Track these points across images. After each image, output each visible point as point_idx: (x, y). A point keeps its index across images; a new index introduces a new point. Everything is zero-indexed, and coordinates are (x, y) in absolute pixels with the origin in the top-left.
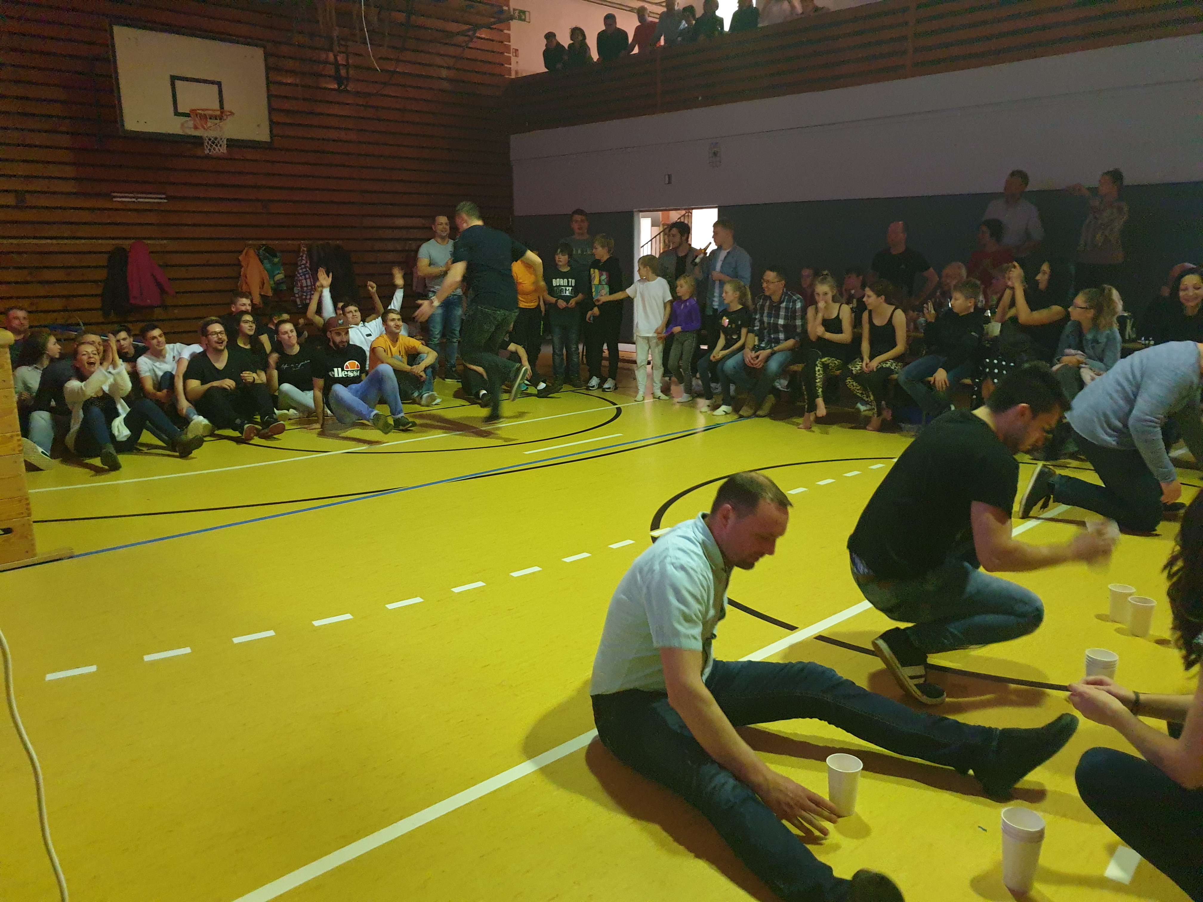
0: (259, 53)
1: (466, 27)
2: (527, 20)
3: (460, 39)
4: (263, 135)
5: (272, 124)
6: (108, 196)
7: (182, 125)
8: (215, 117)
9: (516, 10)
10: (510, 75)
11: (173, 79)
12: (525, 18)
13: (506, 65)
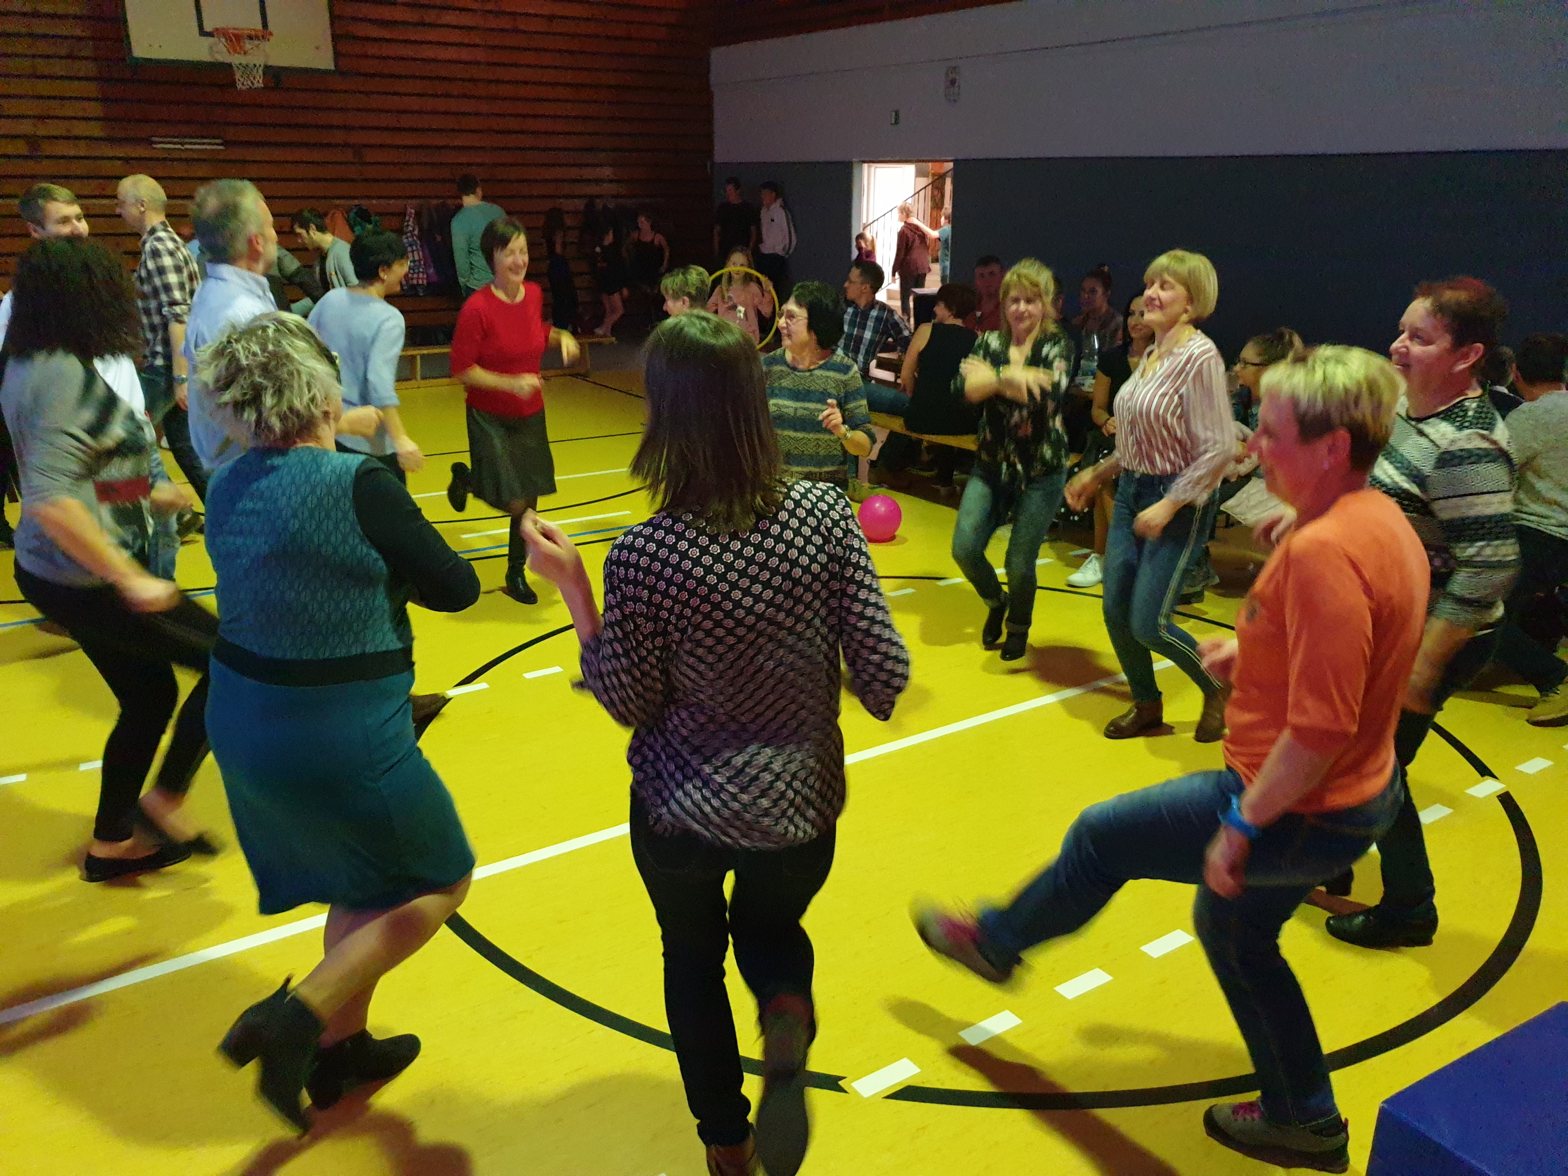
4: (324, 60)
6: (148, 142)
7: (210, 48)
8: (257, 38)
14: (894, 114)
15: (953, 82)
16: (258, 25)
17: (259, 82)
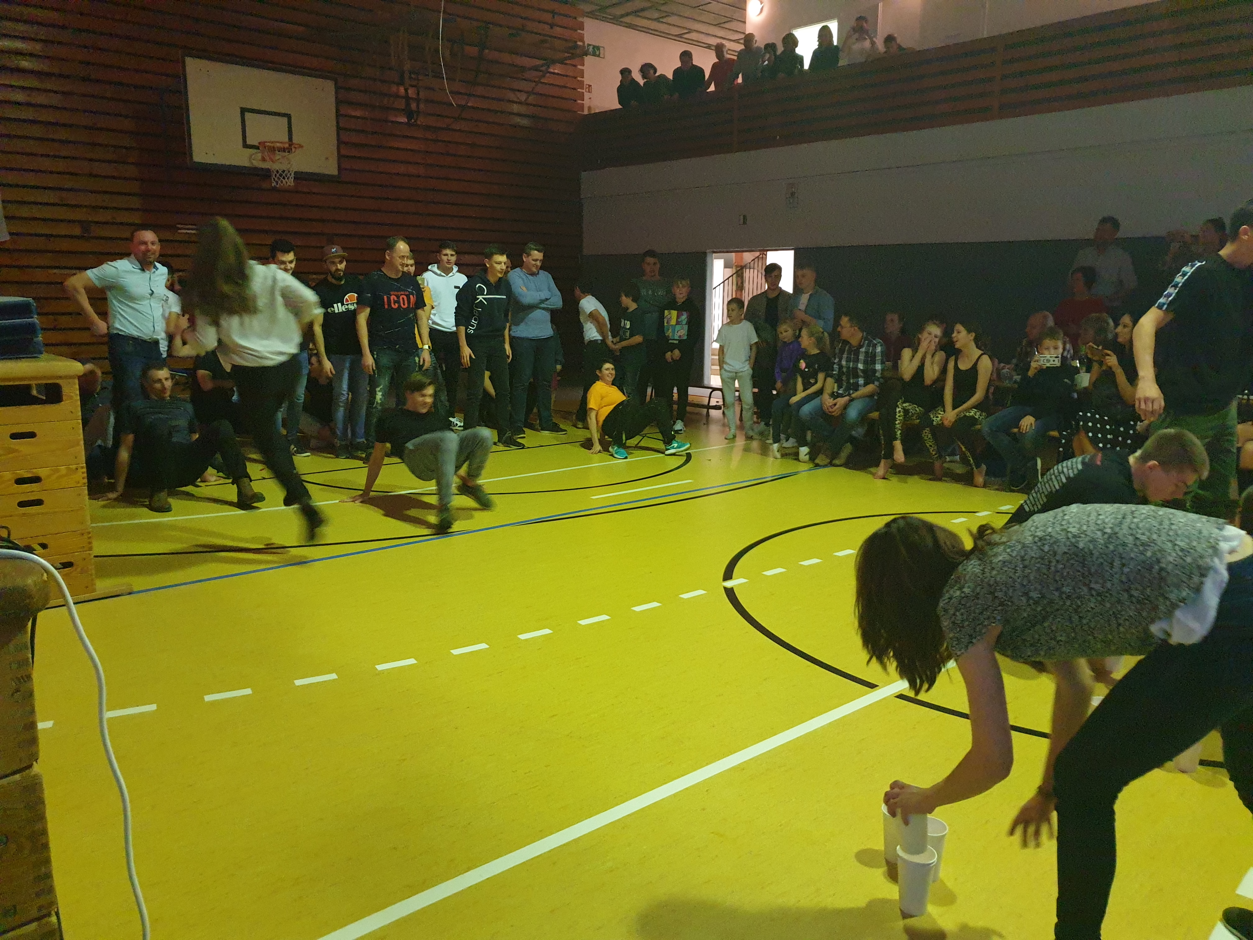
1: (540, 62)
2: (602, 55)
3: (533, 74)
5: (341, 157)
6: (174, 227)
7: (250, 157)
8: (284, 150)
9: (591, 45)
10: (583, 111)
11: (243, 111)
12: (599, 53)
13: (579, 101)
14: (742, 217)
15: (793, 194)
16: (287, 140)
17: (290, 182)
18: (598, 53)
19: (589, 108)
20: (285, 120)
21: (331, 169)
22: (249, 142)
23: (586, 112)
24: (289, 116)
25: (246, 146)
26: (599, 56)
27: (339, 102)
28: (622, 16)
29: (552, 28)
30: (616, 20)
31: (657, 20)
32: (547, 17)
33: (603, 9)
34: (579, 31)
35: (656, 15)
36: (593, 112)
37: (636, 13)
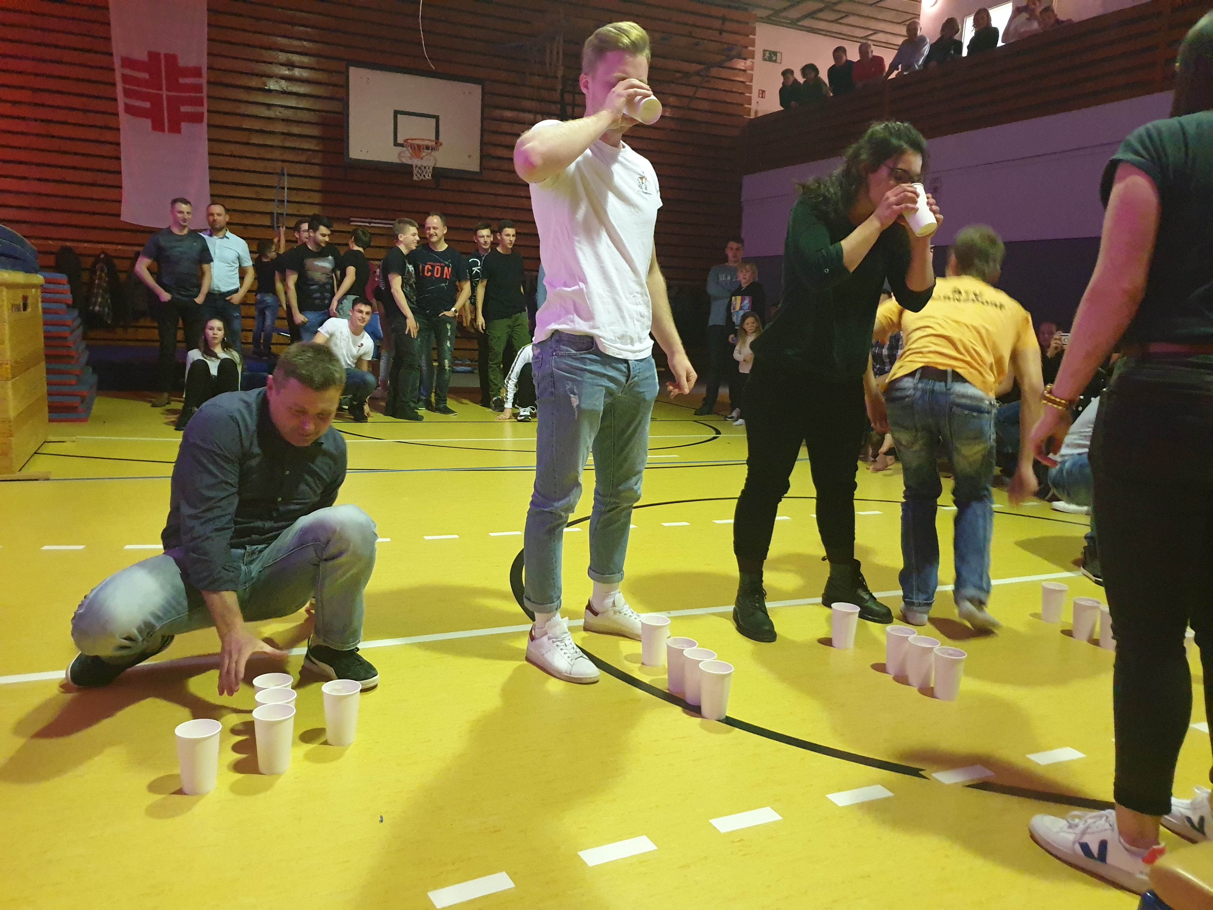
0: (476, 90)
1: (702, 67)
2: (778, 61)
3: (696, 79)
4: (474, 166)
5: (484, 156)
6: (348, 221)
7: (400, 154)
8: (431, 148)
9: (767, 51)
10: (750, 115)
11: (396, 113)
12: (776, 58)
13: (746, 106)
16: (433, 137)
18: (774, 58)
19: (756, 112)
20: (434, 121)
21: (473, 165)
22: (400, 140)
23: (752, 116)
24: (437, 118)
25: (396, 144)
26: (775, 61)
27: (484, 106)
28: (799, 20)
29: (721, 34)
30: (794, 24)
31: (835, 21)
32: (717, 24)
33: (777, 12)
34: (751, 36)
35: (833, 16)
36: (760, 115)
37: (811, 15)
